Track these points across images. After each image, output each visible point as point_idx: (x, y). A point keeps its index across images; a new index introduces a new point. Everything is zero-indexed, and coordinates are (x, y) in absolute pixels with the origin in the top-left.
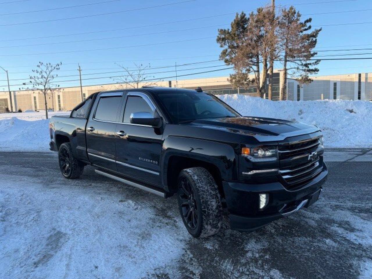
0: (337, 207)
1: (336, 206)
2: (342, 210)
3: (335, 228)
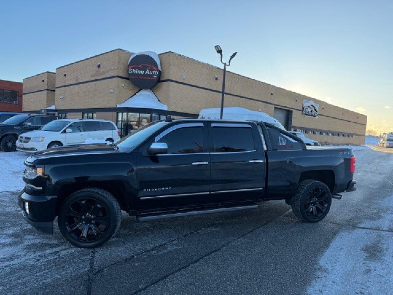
0: (11, 259)
1: (13, 260)
2: (5, 258)
3: (9, 240)
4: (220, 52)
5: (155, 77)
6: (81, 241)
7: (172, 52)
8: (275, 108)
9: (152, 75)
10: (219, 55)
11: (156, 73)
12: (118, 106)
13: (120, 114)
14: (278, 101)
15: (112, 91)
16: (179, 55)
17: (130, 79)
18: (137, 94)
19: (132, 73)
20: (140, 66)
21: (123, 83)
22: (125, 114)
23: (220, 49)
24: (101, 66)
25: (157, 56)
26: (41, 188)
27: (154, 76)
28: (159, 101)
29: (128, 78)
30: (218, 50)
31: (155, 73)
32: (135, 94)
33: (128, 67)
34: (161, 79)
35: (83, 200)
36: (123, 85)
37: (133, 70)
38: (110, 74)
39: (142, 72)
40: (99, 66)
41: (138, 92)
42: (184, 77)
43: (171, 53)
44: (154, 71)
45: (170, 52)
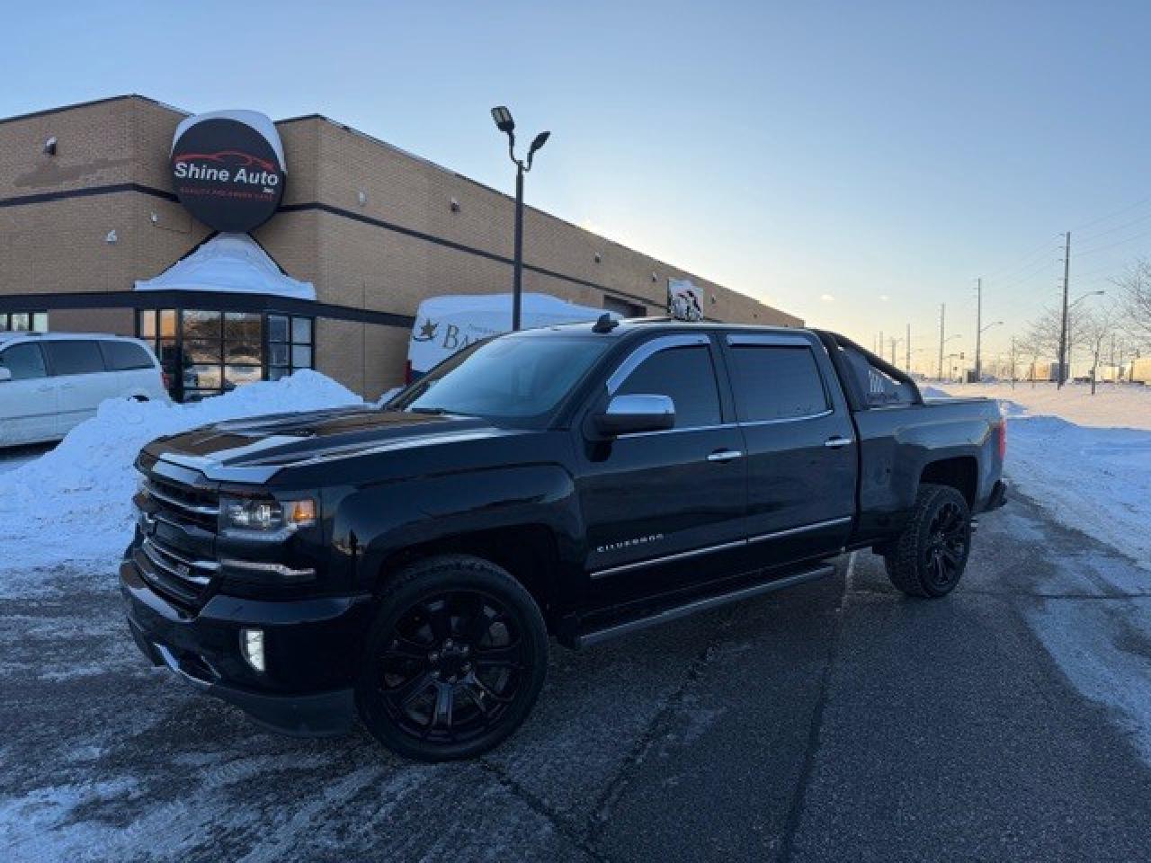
4: (506, 125)
5: (269, 194)
6: (433, 739)
7: (323, 119)
8: (607, 298)
9: (260, 187)
10: (505, 136)
11: (273, 180)
12: (140, 286)
13: (149, 316)
14: (613, 280)
15: (112, 236)
16: (346, 128)
17: (180, 197)
18: (203, 248)
19: (187, 177)
20: (214, 157)
21: (153, 211)
22: (169, 315)
23: (507, 119)
24: (60, 150)
25: (273, 127)
26: (311, 571)
27: (267, 190)
28: (283, 272)
29: (172, 194)
30: (500, 120)
31: (269, 180)
32: (196, 248)
33: (173, 158)
34: (288, 202)
35: (435, 599)
36: (154, 219)
37: (189, 165)
38: (101, 178)
39: (223, 175)
40: (52, 150)
41: (204, 242)
42: (362, 196)
43: (319, 120)
44: (264, 174)
45: (316, 116)
